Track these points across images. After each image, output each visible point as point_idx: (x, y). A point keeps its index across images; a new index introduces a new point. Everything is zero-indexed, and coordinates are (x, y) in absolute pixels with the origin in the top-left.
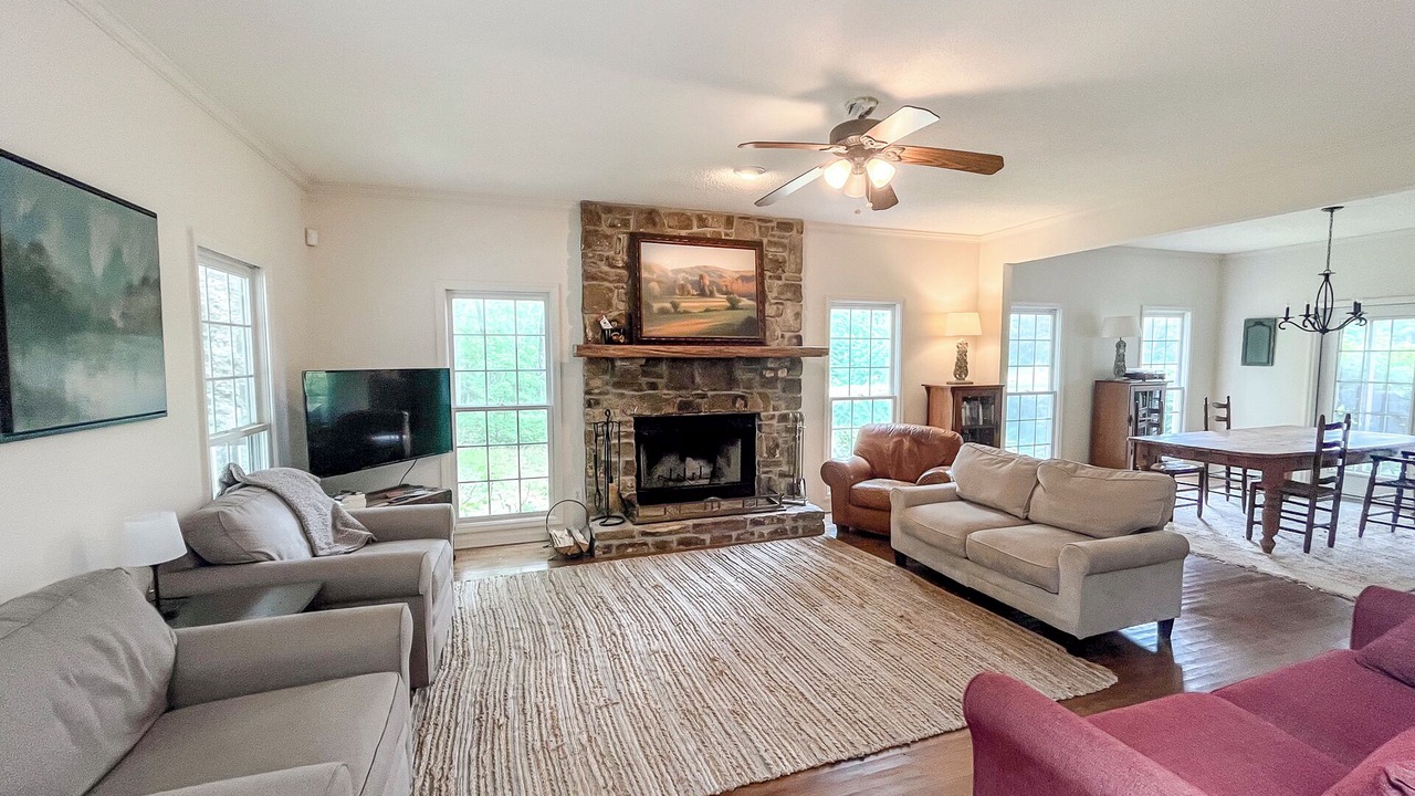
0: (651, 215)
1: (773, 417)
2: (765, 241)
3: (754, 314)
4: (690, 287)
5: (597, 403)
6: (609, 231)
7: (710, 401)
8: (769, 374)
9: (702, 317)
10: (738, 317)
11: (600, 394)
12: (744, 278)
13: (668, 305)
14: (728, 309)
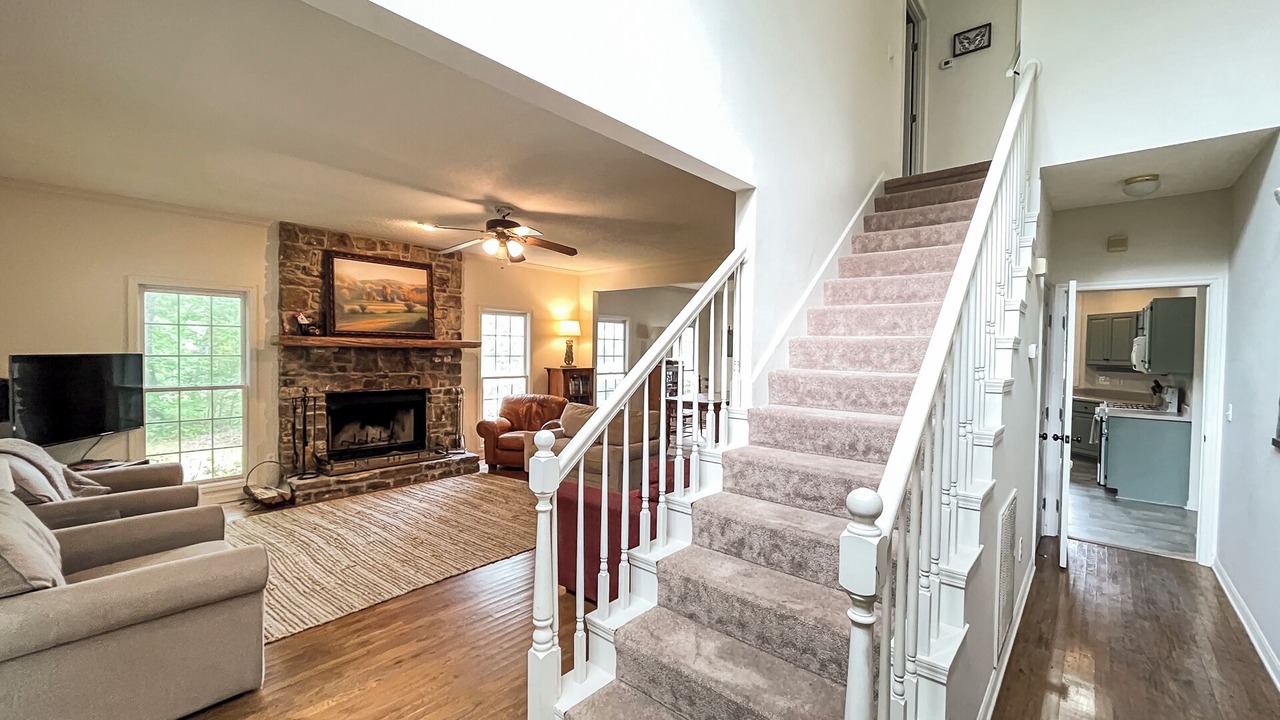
0: (342, 238)
1: (440, 392)
2: (434, 263)
3: (426, 317)
4: (375, 294)
5: (293, 382)
6: (305, 247)
7: (389, 378)
8: (437, 360)
9: (384, 317)
10: (414, 318)
11: (295, 375)
12: (418, 290)
13: (357, 307)
14: (406, 312)
